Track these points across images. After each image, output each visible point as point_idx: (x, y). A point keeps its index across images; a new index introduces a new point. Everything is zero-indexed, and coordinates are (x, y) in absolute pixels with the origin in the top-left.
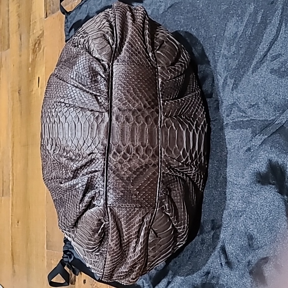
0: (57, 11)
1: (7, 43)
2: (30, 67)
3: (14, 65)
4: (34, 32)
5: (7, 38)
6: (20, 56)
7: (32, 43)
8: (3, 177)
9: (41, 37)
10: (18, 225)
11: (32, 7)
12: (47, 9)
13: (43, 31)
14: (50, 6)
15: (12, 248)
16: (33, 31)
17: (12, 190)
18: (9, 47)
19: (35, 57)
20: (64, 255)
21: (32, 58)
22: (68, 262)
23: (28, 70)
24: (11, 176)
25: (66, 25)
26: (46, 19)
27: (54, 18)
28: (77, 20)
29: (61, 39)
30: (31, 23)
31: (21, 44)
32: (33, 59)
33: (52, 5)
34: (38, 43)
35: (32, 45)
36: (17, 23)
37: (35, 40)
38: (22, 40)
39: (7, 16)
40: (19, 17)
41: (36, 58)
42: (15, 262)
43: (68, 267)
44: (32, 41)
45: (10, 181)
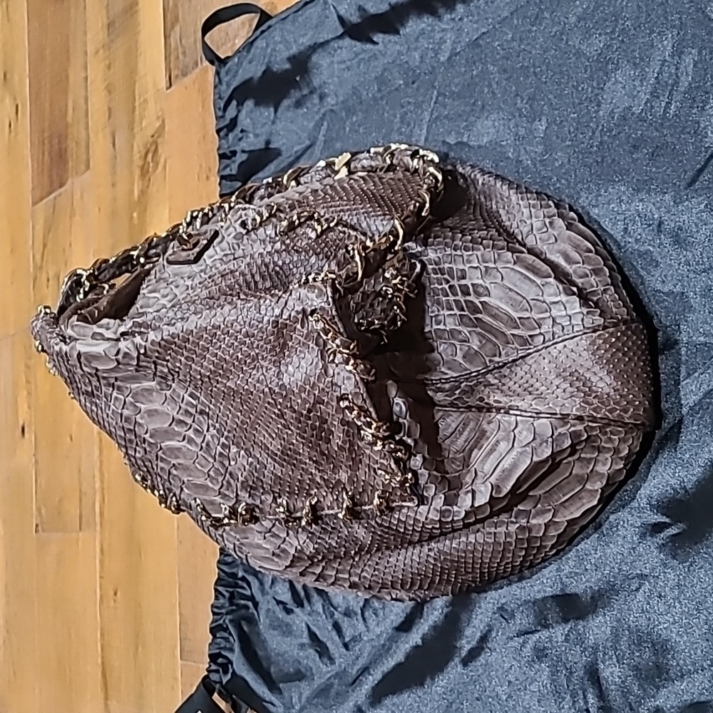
0: (193, 69)
1: (84, 157)
2: (135, 211)
3: (99, 210)
4: (144, 124)
5: (83, 144)
6: (113, 185)
7: (139, 152)
8: (80, 483)
9: (158, 137)
10: (115, 601)
11: (136, 64)
12: (172, 65)
13: (163, 121)
14: (178, 57)
15: (102, 658)
16: (141, 123)
17: (101, 514)
18: (88, 167)
19: (146, 184)
20: (210, 666)
21: (140, 187)
22: (221, 682)
23: (132, 218)
24: (97, 479)
25: (216, 91)
26: (169, 91)
27: (186, 88)
28: (243, 80)
29: (204, 137)
30: (137, 104)
31: (116, 158)
32: (142, 191)
33: (181, 57)
34: (152, 150)
35: (140, 157)
36: (106, 108)
37: (146, 145)
38: (117, 146)
39: (83, 93)
40: (109, 92)
41: (148, 187)
42: (110, 693)
43: (220, 694)
44: (138, 146)
45: (95, 492)
